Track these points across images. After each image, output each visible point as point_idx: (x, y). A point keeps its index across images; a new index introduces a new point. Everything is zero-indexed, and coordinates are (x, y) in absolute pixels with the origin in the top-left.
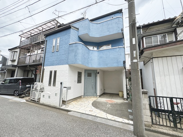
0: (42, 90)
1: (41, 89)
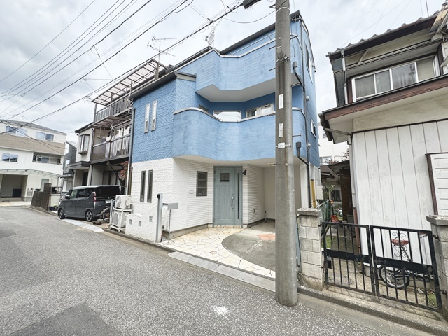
0: (129, 209)
1: (127, 208)
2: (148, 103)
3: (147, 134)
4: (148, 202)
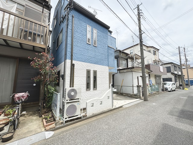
2: (89, 25)
3: (89, 45)
4: (93, 90)
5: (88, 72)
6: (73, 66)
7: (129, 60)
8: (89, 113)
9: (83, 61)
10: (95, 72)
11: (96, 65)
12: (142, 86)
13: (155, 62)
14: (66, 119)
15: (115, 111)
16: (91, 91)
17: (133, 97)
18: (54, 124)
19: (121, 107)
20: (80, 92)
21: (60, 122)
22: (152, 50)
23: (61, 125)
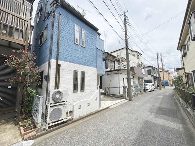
2: (77, 25)
3: (77, 46)
4: (81, 92)
5: (76, 73)
6: (58, 66)
7: (116, 63)
8: (76, 116)
9: (70, 62)
10: (83, 74)
11: (83, 66)
12: (127, 87)
13: (138, 65)
14: (49, 124)
15: (102, 112)
16: (78, 92)
17: (120, 98)
18: (35, 132)
19: (108, 108)
20: (67, 94)
21: (42, 128)
22: (136, 54)
23: (43, 132)
